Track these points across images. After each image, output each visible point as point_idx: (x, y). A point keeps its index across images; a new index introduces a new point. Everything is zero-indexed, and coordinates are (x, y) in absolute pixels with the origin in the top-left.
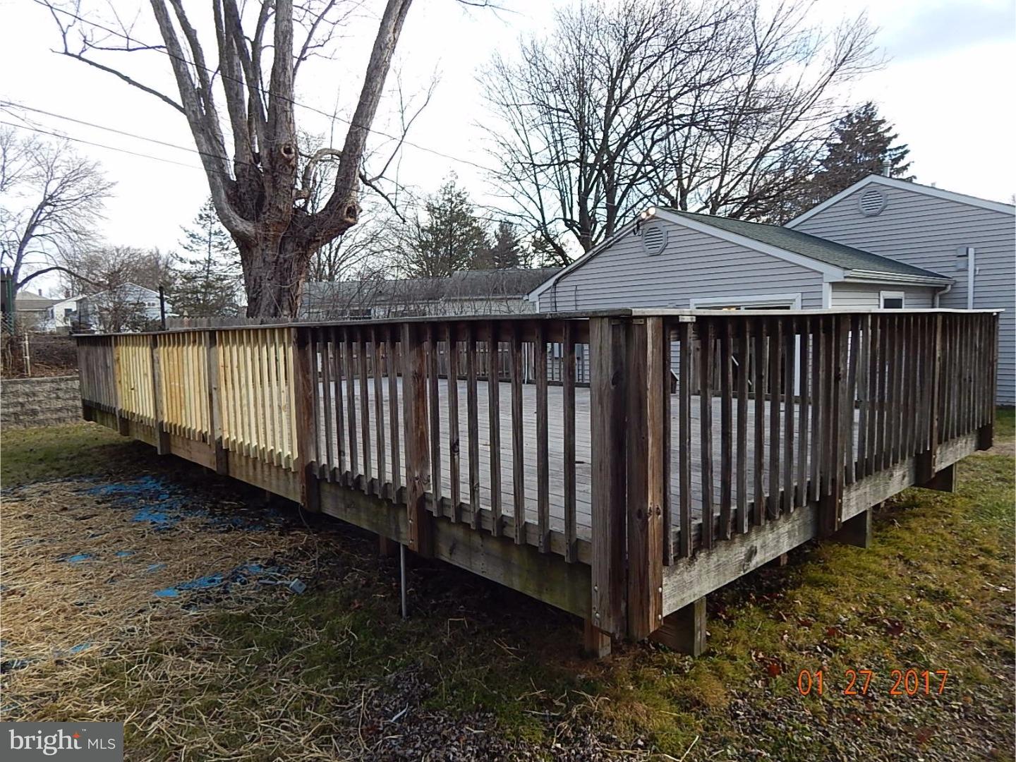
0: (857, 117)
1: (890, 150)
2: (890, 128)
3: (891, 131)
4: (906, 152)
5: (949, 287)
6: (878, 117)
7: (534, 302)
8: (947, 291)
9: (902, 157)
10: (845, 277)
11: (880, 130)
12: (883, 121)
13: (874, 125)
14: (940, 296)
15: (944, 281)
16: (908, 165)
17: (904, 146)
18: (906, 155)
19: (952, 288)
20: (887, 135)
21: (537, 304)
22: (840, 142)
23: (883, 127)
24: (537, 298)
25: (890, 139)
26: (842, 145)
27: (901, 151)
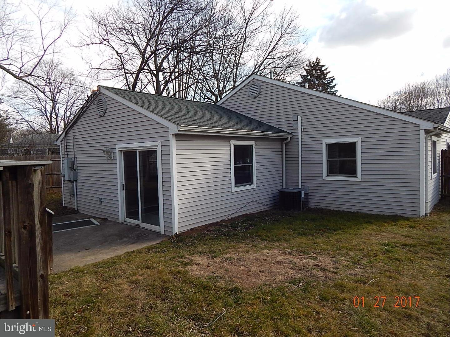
0: (313, 63)
1: (327, 78)
2: (327, 69)
3: (327, 70)
4: (334, 79)
5: (289, 138)
6: (321, 64)
7: (59, 146)
8: (288, 141)
9: (332, 82)
10: (179, 131)
11: (323, 69)
12: (324, 66)
13: (320, 67)
14: (286, 143)
15: (284, 135)
16: (335, 85)
17: (333, 77)
18: (334, 81)
19: (291, 139)
20: (325, 72)
21: (61, 146)
22: (306, 74)
23: (324, 68)
24: (60, 143)
25: (327, 74)
26: (307, 76)
27: (332, 79)
